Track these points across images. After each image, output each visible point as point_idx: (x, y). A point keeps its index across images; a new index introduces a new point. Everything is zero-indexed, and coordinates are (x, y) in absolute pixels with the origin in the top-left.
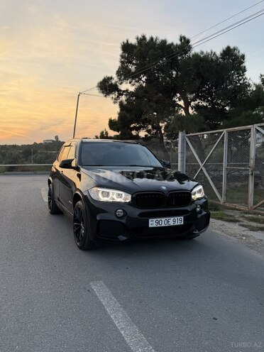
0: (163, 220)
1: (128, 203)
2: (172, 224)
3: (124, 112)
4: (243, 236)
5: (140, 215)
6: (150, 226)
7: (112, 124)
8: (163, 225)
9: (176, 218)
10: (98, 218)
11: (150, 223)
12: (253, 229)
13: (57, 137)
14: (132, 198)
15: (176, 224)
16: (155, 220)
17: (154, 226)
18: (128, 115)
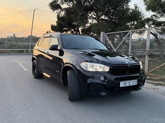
0: (128, 82)
1: (108, 72)
2: (132, 85)
3: (61, 21)
4: (155, 89)
5: (115, 79)
6: (121, 86)
7: (53, 28)
8: (127, 85)
9: (134, 81)
10: (88, 82)
11: (121, 84)
12: (156, 85)
13: (14, 35)
14: (110, 69)
15: (134, 84)
16: (123, 82)
17: (123, 86)
18: (63, 23)
